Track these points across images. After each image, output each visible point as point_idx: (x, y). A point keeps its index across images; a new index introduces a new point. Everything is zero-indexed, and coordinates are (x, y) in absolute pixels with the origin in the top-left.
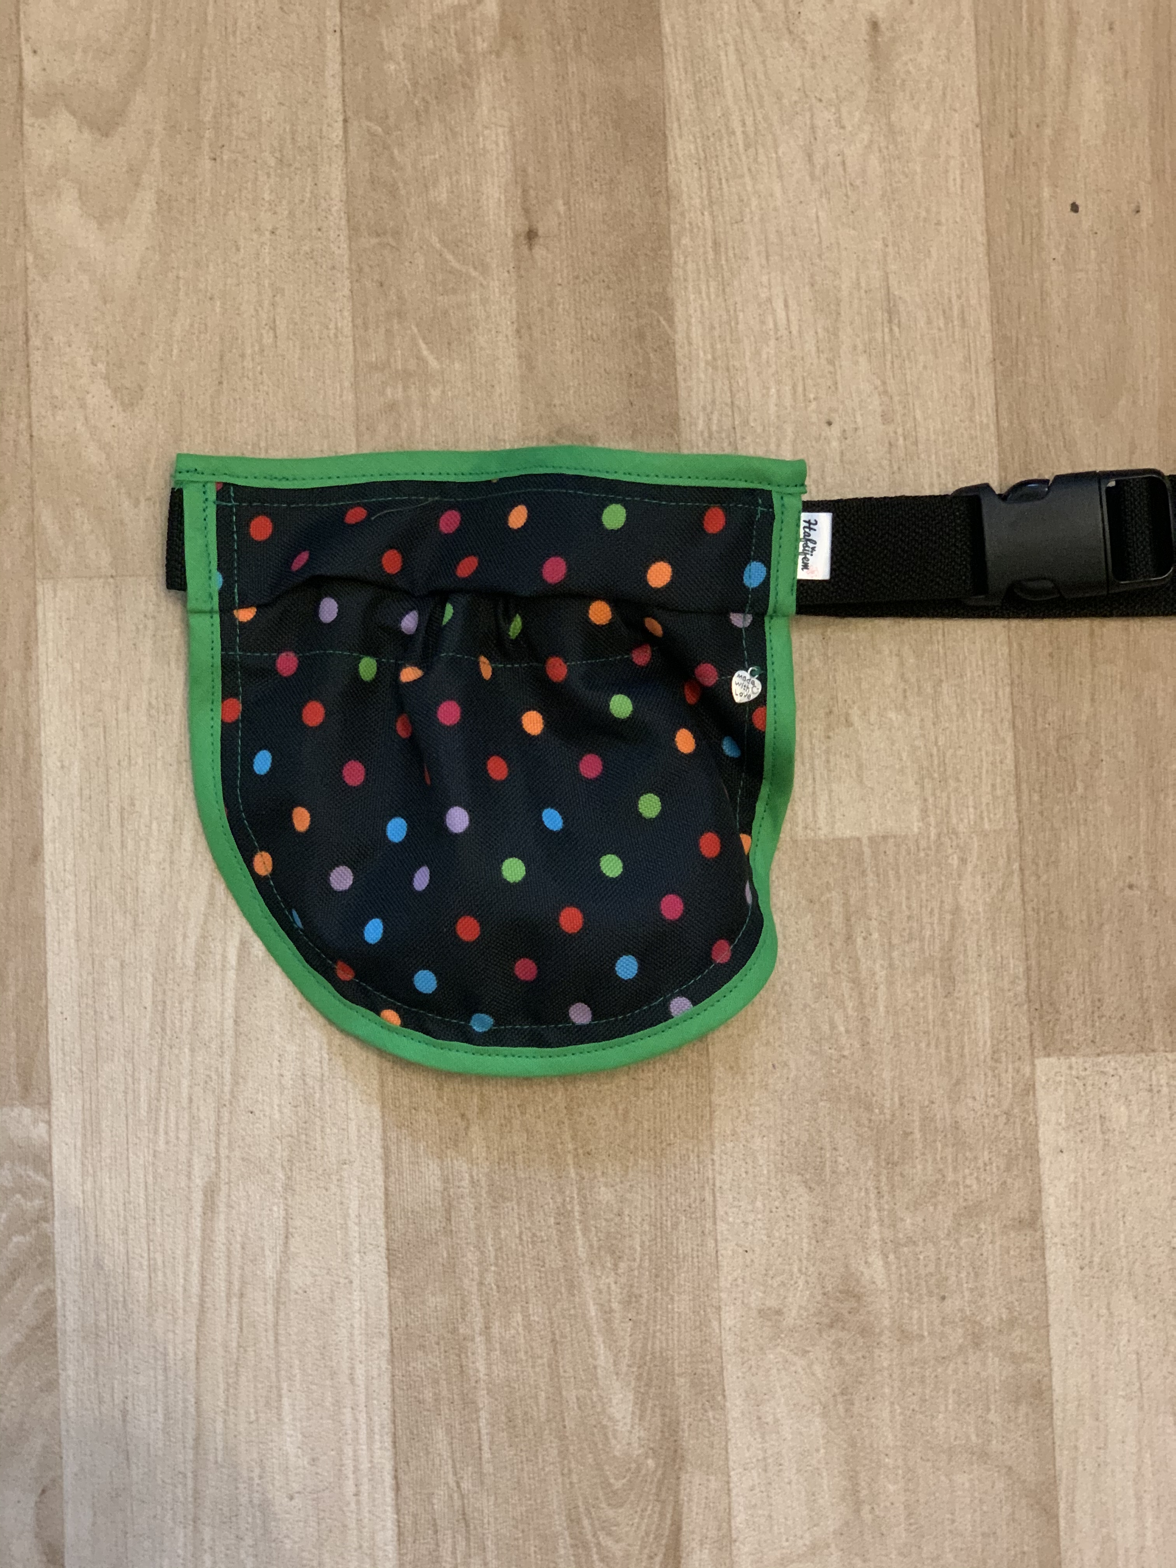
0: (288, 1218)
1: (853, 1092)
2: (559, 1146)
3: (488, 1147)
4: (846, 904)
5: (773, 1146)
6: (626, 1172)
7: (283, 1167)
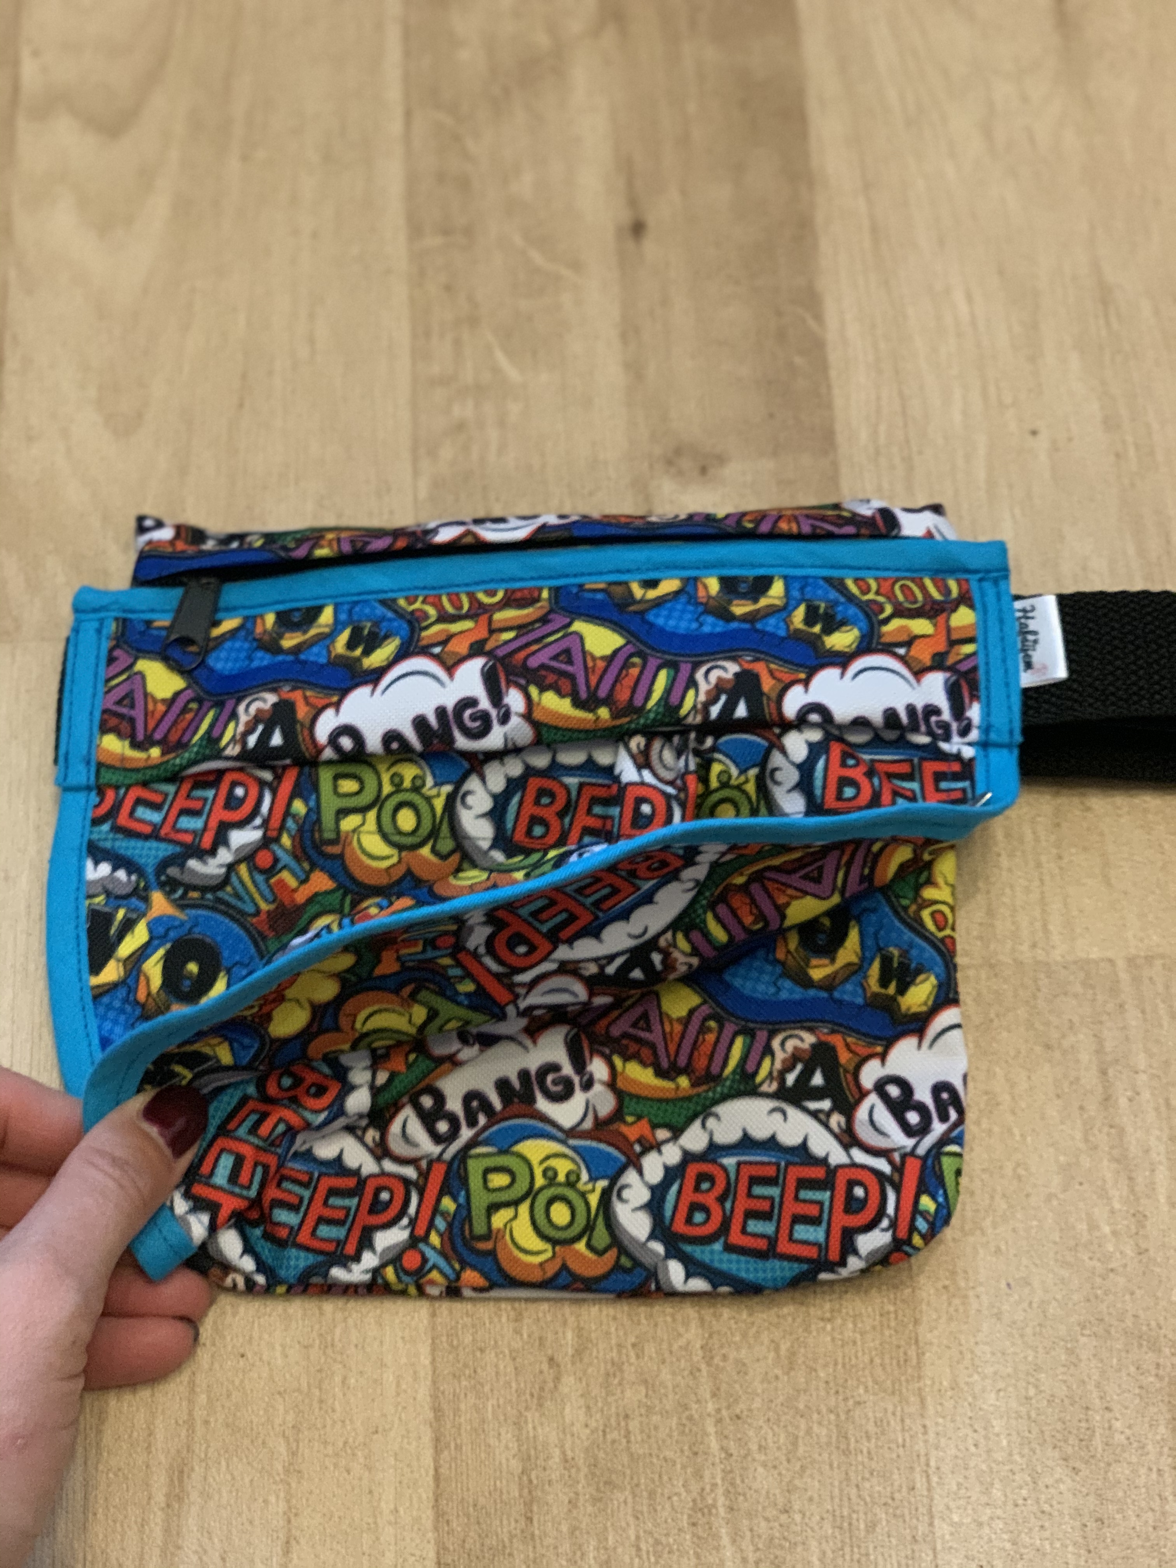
0: (290, 1515)
1: (1129, 1322)
2: (695, 1406)
3: (588, 1408)
4: (1100, 1051)
5: (1014, 1405)
6: (795, 1444)
7: (284, 1435)
